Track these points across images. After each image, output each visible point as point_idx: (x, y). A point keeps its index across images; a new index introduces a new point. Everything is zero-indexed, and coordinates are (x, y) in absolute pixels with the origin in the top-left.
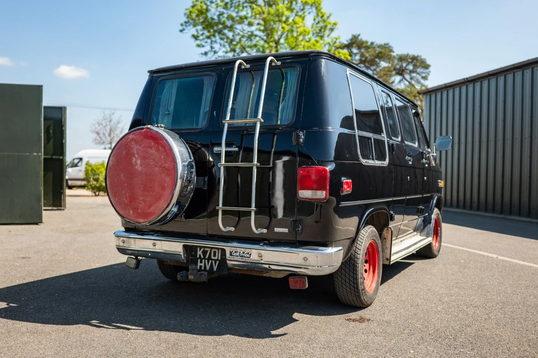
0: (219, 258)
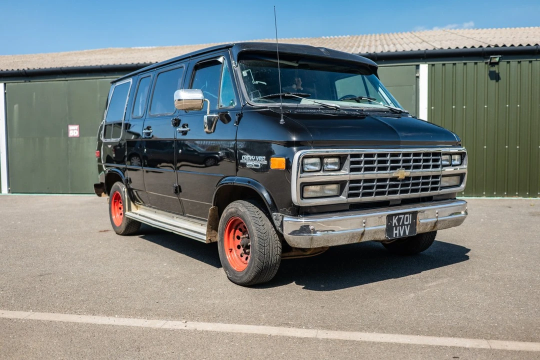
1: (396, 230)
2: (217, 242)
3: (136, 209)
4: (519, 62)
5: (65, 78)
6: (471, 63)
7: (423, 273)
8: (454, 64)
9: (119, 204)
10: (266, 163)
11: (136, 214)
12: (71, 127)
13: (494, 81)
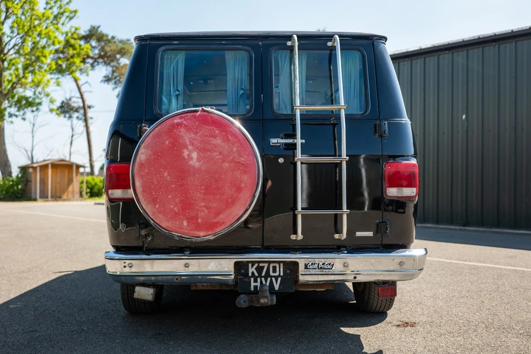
0: (282, 274)
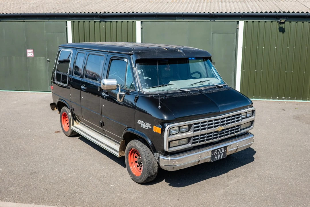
1: (216, 156)
2: (124, 156)
3: (77, 124)
4: (297, 22)
5: (23, 20)
6: (268, 22)
7: (230, 172)
8: (259, 22)
9: (66, 118)
10: (151, 127)
11: (78, 128)
12: (28, 51)
13: (282, 33)
